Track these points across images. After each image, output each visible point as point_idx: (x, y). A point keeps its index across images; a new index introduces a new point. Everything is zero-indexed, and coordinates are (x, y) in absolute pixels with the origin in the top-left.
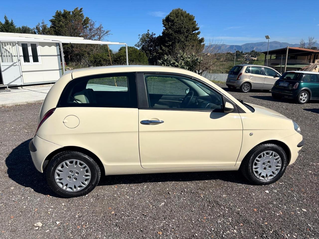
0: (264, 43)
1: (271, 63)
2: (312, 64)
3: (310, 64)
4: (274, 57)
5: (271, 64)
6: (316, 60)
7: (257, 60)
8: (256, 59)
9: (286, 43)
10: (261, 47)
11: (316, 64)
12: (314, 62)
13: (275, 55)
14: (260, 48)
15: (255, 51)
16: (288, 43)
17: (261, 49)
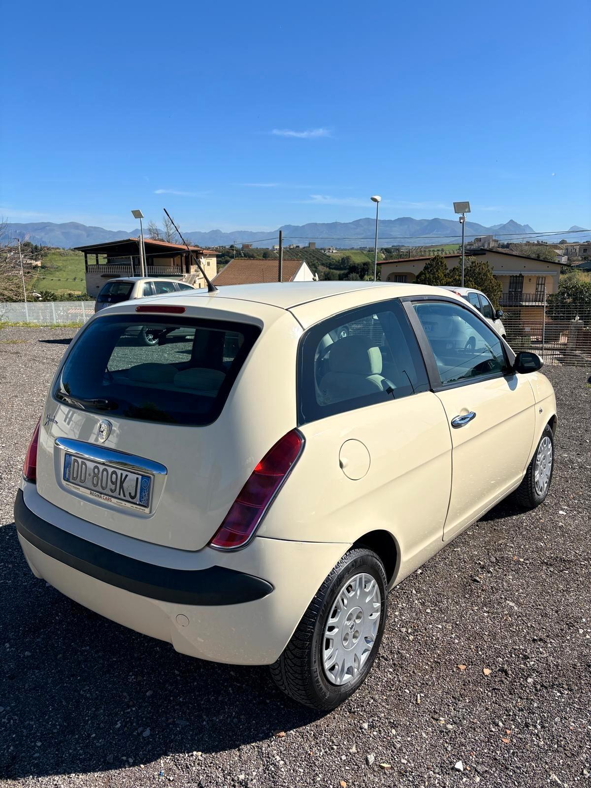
0: (49, 226)
1: (102, 274)
2: (186, 275)
3: (182, 276)
4: (103, 259)
5: (102, 276)
6: (191, 267)
7: (43, 267)
8: (39, 263)
9: (99, 228)
10: (43, 234)
11: (194, 275)
12: (188, 271)
13: (106, 255)
14: (42, 238)
15: (32, 245)
16: (102, 229)
17: (44, 240)
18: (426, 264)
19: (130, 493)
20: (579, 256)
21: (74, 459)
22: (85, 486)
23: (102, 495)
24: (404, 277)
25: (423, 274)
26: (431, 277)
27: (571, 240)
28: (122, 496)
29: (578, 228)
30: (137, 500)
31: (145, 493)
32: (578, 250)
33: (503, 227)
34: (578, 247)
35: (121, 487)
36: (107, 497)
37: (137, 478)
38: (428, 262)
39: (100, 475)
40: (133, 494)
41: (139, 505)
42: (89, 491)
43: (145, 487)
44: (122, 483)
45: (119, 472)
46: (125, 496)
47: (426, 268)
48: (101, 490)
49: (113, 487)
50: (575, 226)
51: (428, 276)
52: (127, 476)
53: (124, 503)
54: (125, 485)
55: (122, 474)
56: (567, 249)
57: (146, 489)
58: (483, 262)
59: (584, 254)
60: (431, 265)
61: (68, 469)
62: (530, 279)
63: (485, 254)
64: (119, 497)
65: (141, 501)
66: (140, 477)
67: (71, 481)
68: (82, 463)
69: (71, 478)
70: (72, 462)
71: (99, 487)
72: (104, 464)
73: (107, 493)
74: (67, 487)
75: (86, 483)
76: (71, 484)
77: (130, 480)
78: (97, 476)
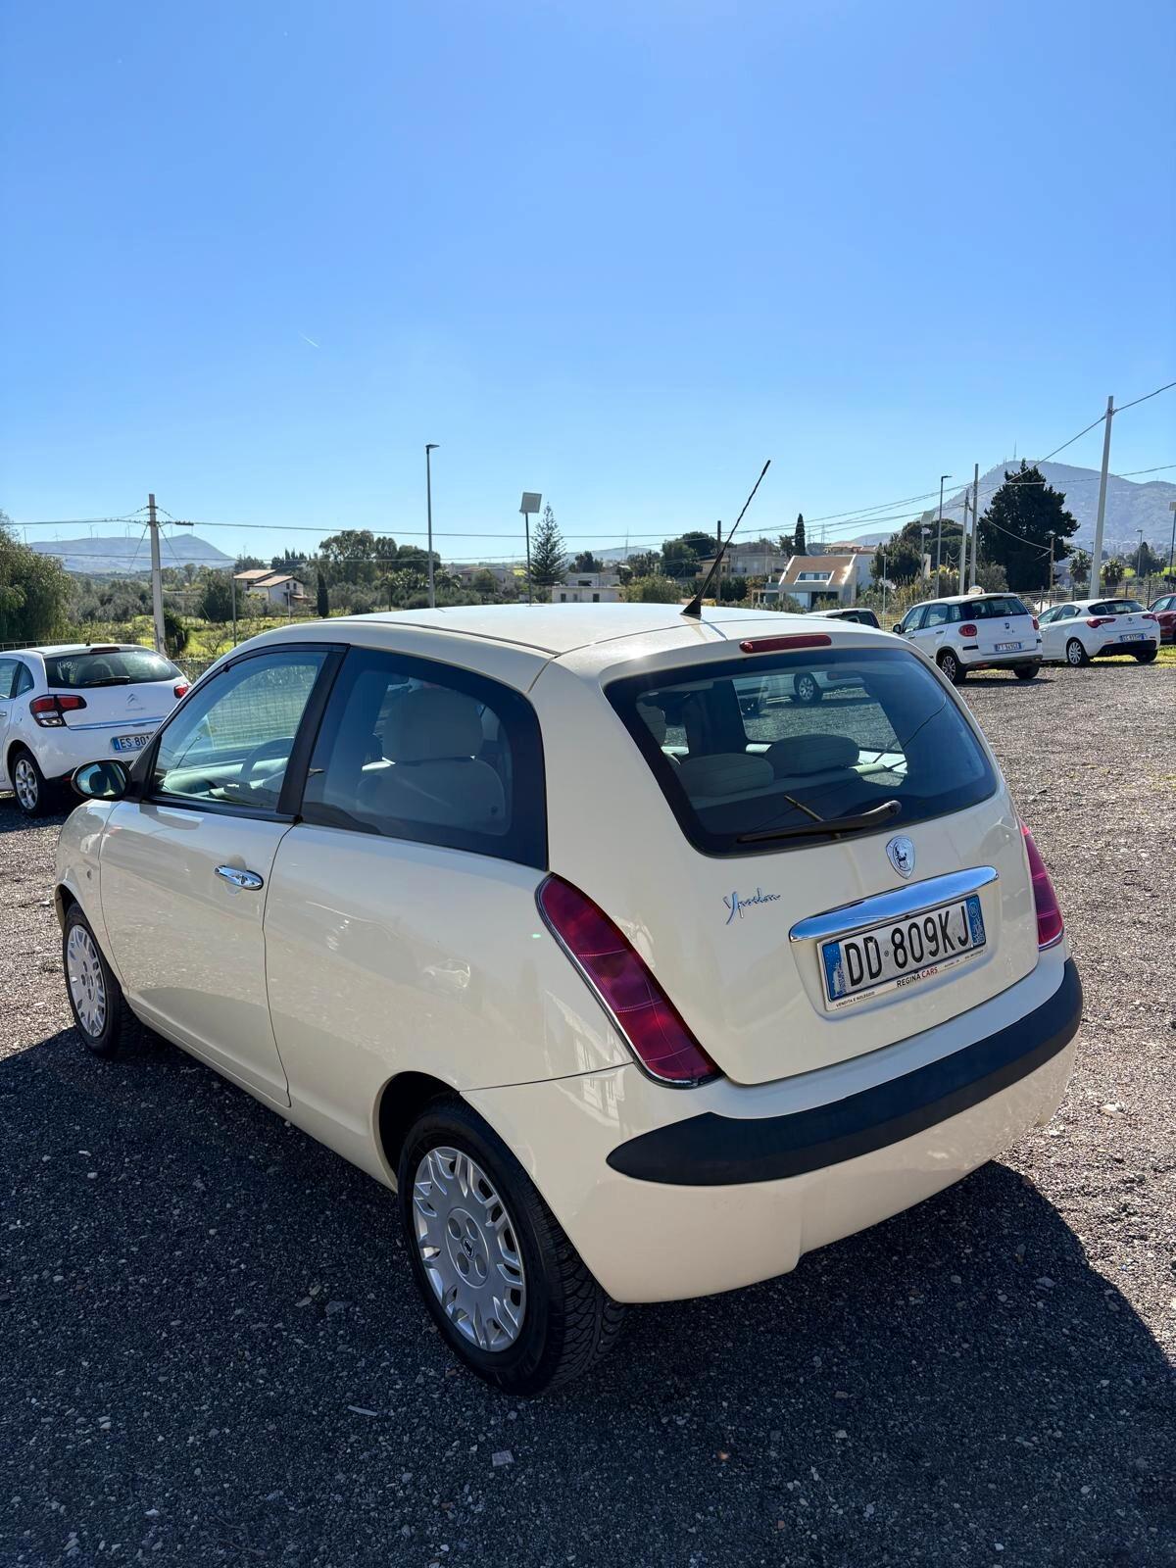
19: (959, 938)
21: (846, 946)
22: (884, 979)
23: (920, 973)
28: (949, 952)
30: (971, 941)
31: (976, 924)
35: (945, 936)
36: (929, 969)
37: (963, 908)
39: (907, 944)
40: (963, 936)
41: (975, 947)
42: (895, 983)
43: (974, 916)
44: (944, 932)
45: (935, 917)
46: (953, 947)
48: (916, 965)
49: (932, 946)
52: (947, 913)
53: (955, 960)
54: (949, 931)
55: (940, 917)
57: (977, 918)
61: (835, 974)
64: (947, 955)
65: (975, 940)
66: (964, 904)
67: (851, 991)
68: (866, 940)
69: (850, 988)
70: (843, 954)
71: (912, 964)
72: (907, 918)
73: (926, 963)
74: (844, 1010)
75: (886, 974)
76: (851, 998)
77: (954, 917)
78: (901, 946)
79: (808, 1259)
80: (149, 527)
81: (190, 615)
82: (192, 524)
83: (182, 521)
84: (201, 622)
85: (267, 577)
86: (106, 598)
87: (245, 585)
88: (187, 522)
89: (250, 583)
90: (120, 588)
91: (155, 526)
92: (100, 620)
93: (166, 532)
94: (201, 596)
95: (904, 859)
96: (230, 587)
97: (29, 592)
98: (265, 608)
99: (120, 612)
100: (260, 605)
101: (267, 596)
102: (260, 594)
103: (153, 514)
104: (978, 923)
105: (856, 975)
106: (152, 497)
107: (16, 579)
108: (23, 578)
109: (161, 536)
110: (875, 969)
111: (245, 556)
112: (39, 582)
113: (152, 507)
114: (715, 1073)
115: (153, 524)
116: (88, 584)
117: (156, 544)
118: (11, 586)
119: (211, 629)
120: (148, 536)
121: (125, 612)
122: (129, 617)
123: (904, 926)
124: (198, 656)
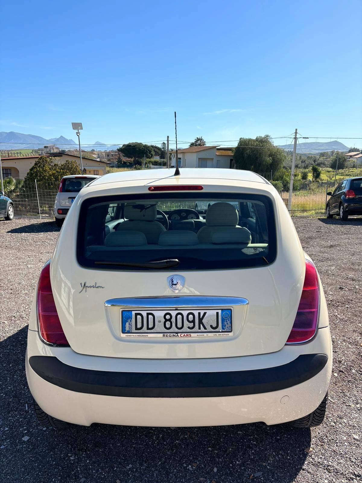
18: (36, 161)
19: (211, 326)
20: (105, 158)
21: (135, 313)
22: (155, 331)
23: (179, 334)
24: (9, 170)
25: (35, 168)
26: (41, 170)
27: (97, 149)
28: (202, 329)
29: (100, 143)
30: (220, 328)
31: (227, 322)
32: (104, 155)
33: (57, 140)
34: (104, 153)
35: (201, 323)
36: (186, 334)
37: (217, 313)
38: (37, 160)
39: (173, 320)
40: (214, 325)
41: (222, 332)
42: (161, 335)
43: (226, 318)
44: (200, 320)
45: (196, 313)
46: (205, 328)
47: (36, 164)
48: (177, 330)
49: (191, 325)
50: (98, 142)
51: (39, 169)
52: (205, 313)
53: (205, 334)
54: (203, 321)
55: (199, 314)
56: (98, 155)
57: (228, 319)
58: (73, 161)
59: (108, 157)
60: (39, 162)
61: (127, 324)
62: (90, 172)
63: (62, 156)
64: (200, 331)
65: (223, 329)
66: (220, 312)
67: (134, 332)
68: (148, 314)
69: (134, 330)
70: (134, 317)
71: (174, 329)
72: (176, 310)
73: (184, 331)
74: (128, 338)
75: (156, 329)
76: (135, 335)
77: (210, 316)
78: (170, 320)
79: (95, 425)
80: (294, 140)
81: (328, 167)
82: (308, 138)
83: (305, 137)
84: (331, 169)
85: (358, 154)
86: (303, 161)
87: (349, 157)
88: (307, 137)
89: (351, 156)
90: (310, 158)
91: (296, 139)
92: (299, 168)
93: (300, 141)
94: (332, 161)
95: (176, 285)
96: (342, 158)
97: (273, 159)
98: (354, 165)
99: (306, 165)
100: (352, 164)
101: (356, 161)
102: (353, 160)
103: (296, 135)
104: (229, 322)
105: (139, 326)
106: (296, 130)
107: (270, 155)
108: (273, 155)
109: (297, 143)
110: (151, 326)
111: (353, 147)
112: (277, 156)
113: (296, 133)
114: (66, 345)
115: (296, 138)
116: (301, 157)
117: (295, 145)
118: (269, 157)
119: (333, 172)
120: (293, 143)
121: (307, 166)
122: (308, 167)
123: (174, 313)
124: (325, 180)
